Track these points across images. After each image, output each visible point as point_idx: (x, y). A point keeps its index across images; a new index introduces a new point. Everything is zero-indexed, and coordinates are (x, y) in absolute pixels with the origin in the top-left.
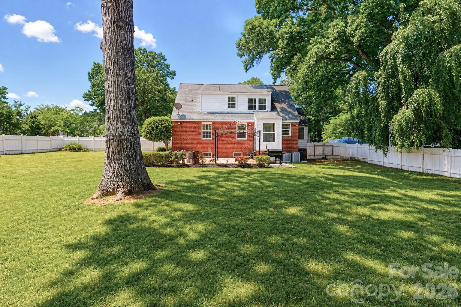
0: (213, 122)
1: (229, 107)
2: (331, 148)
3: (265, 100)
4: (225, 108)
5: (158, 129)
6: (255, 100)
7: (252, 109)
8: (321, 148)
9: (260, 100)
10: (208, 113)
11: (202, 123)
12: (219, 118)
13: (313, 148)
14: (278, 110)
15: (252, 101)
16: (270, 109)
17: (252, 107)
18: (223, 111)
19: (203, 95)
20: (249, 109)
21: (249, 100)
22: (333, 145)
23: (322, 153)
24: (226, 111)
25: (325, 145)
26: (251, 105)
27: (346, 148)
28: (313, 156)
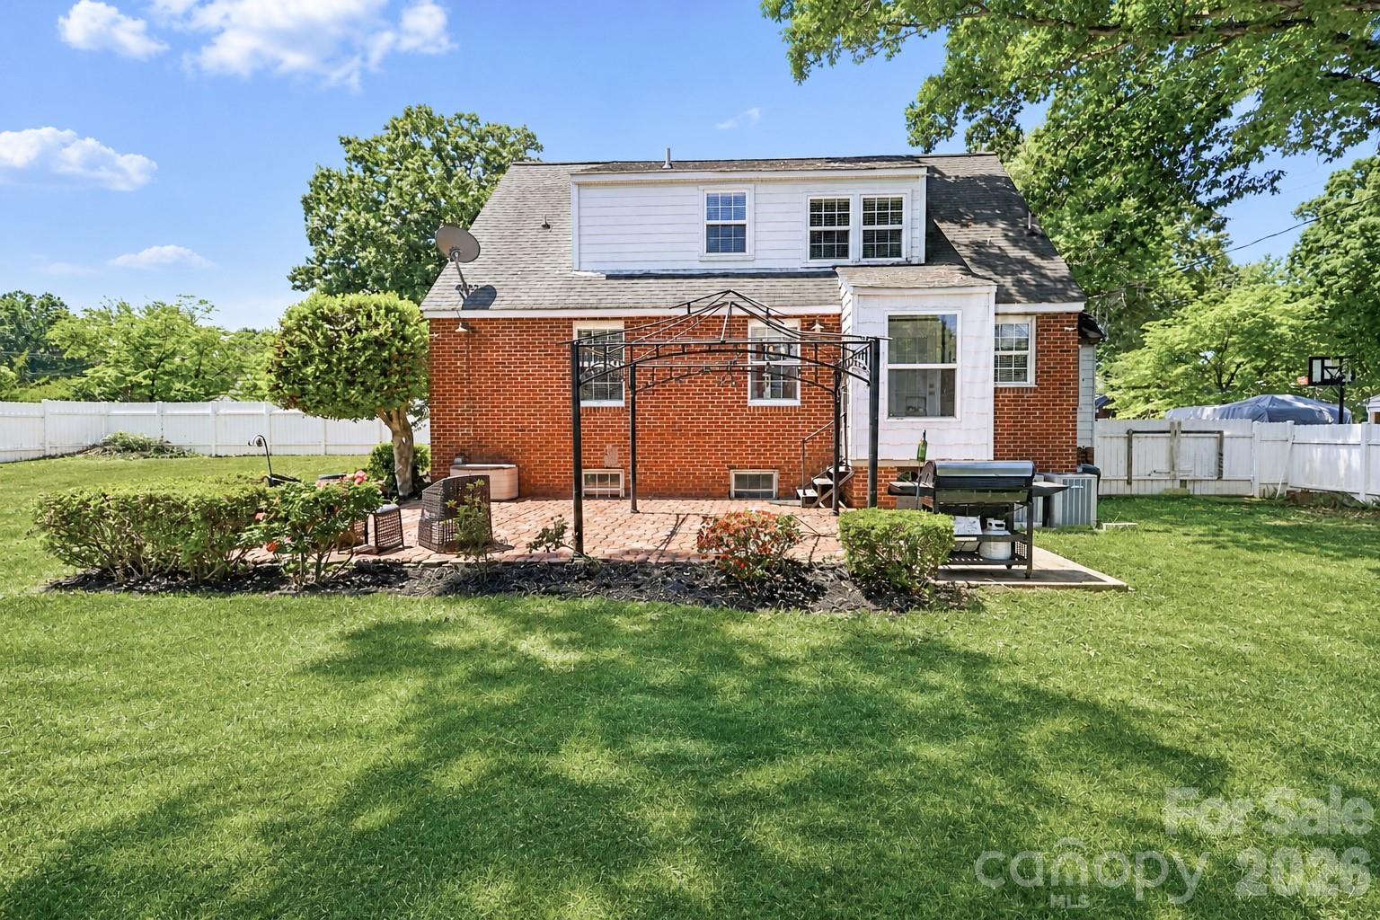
0: (630, 321)
1: (711, 248)
2: (1209, 444)
3: (898, 204)
4: (694, 254)
5: (331, 353)
6: (845, 205)
7: (830, 253)
8: (1162, 443)
9: (867, 205)
10: (608, 277)
11: (577, 326)
12: (658, 302)
13: (1123, 444)
14: (965, 252)
15: (827, 214)
16: (919, 253)
17: (828, 243)
18: (680, 267)
19: (586, 192)
20: (815, 253)
21: (815, 206)
22: (1220, 432)
23: (1164, 467)
24: (698, 267)
25: (1183, 432)
26: (826, 232)
27: (1290, 443)
28: (1122, 485)
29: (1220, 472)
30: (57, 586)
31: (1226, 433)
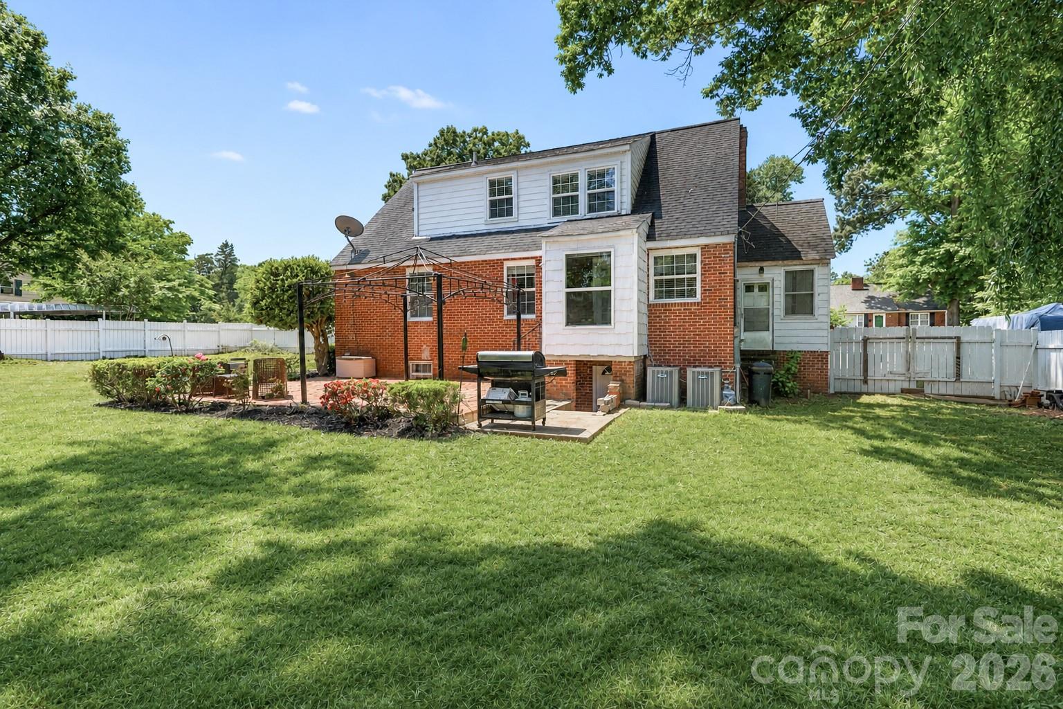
0: (437, 267)
1: (492, 215)
3: (611, 172)
4: (481, 219)
6: (575, 177)
7: (566, 212)
8: (900, 348)
9: (590, 174)
12: (450, 253)
13: (859, 348)
15: (564, 185)
16: (627, 206)
17: (564, 204)
18: (473, 230)
19: (421, 187)
20: (556, 212)
21: (556, 180)
22: (958, 338)
23: (902, 370)
24: (483, 228)
25: (917, 338)
26: (563, 197)
27: (1033, 348)
28: (858, 383)
29: (958, 375)
30: (99, 405)
31: (963, 339)
